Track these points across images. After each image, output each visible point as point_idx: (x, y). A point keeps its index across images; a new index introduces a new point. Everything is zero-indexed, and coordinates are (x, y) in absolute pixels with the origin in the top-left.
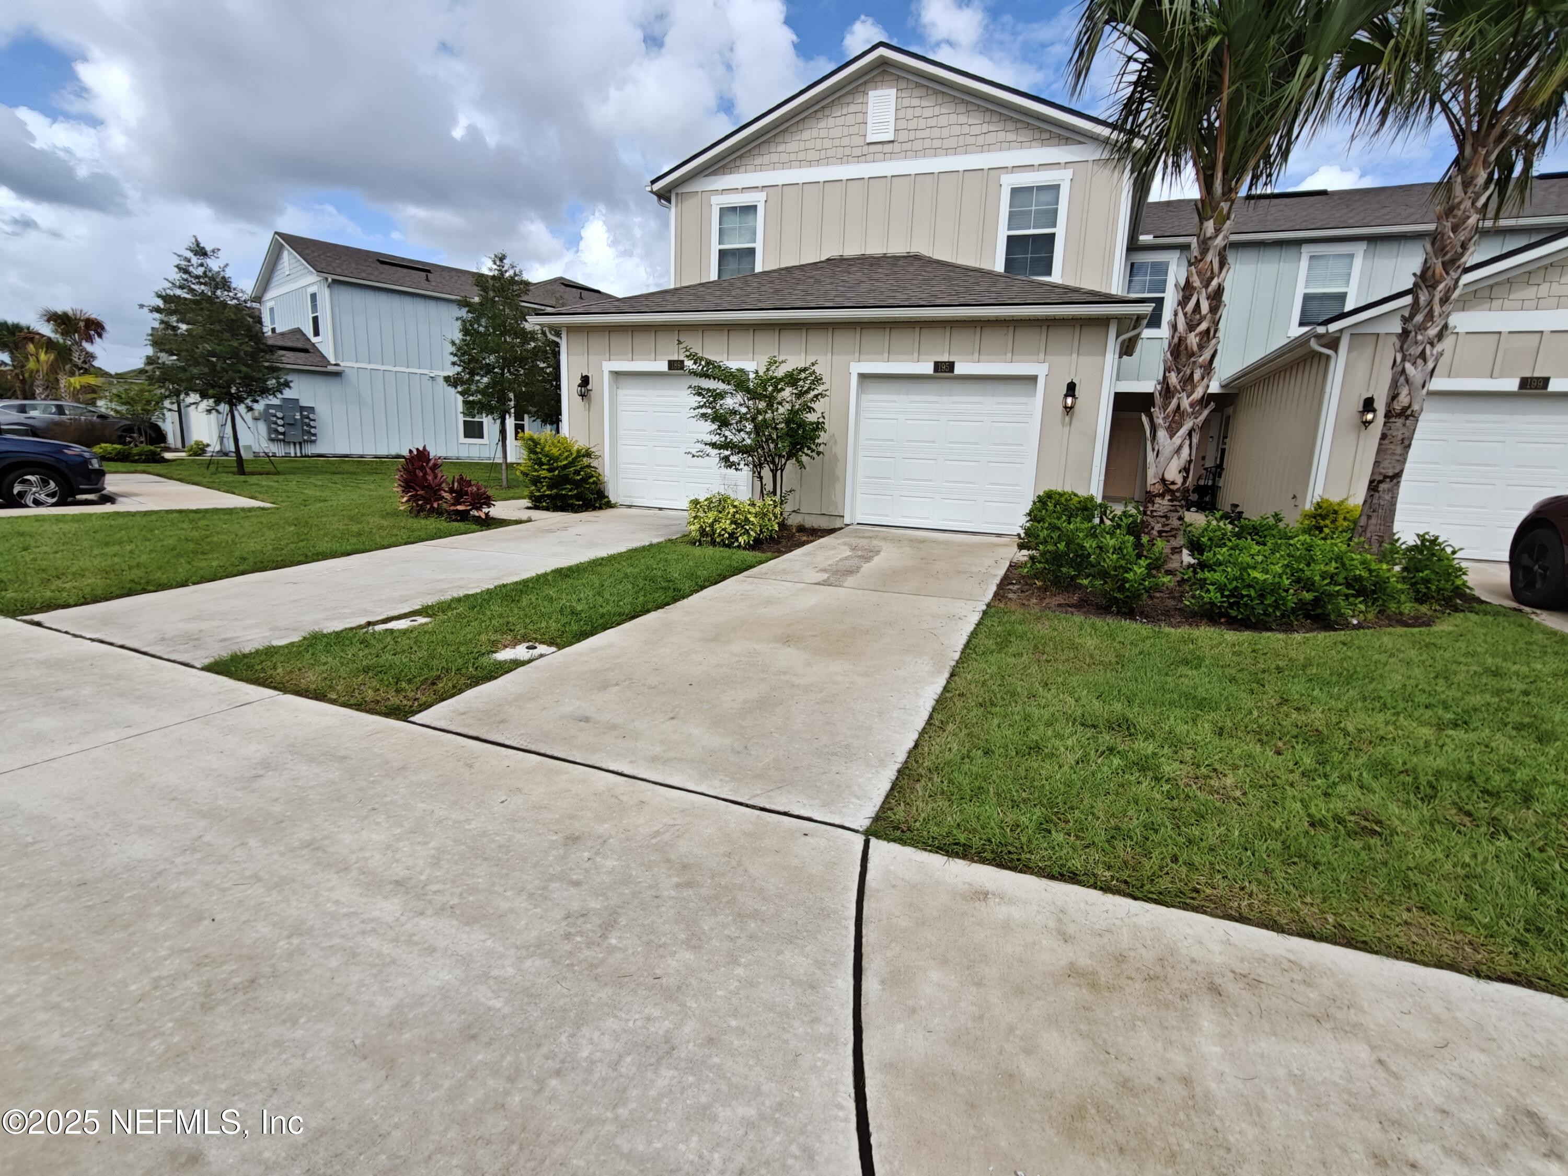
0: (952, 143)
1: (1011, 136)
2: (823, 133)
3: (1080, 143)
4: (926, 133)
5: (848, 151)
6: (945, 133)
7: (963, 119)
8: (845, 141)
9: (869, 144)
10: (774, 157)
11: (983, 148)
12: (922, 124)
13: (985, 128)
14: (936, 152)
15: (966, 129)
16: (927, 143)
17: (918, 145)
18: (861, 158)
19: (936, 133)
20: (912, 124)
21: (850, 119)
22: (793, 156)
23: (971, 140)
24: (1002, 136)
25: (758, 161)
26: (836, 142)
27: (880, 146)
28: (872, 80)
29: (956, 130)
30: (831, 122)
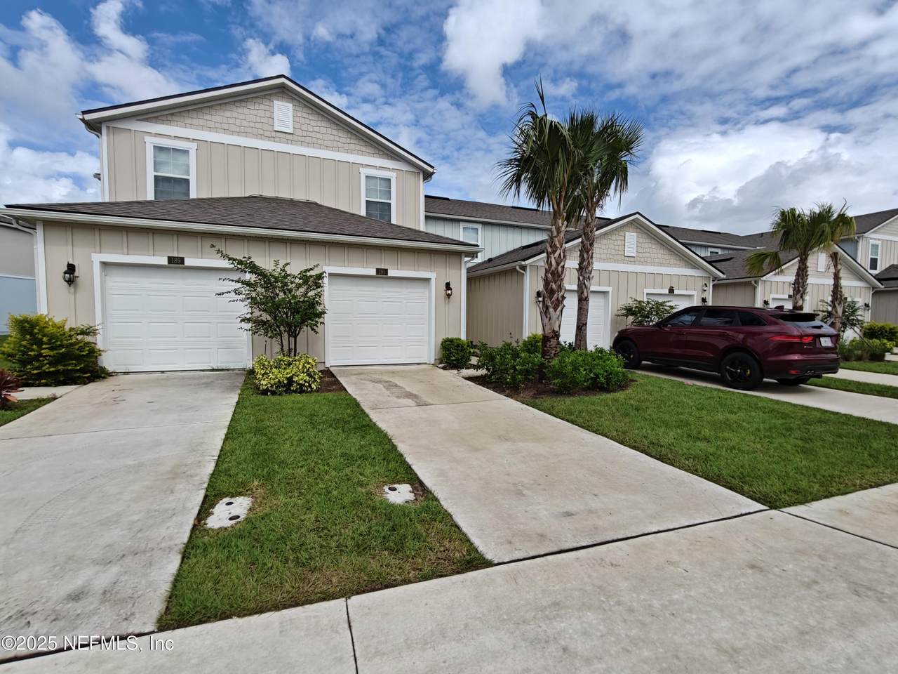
0: (330, 144)
1: (363, 148)
2: (242, 116)
3: (398, 161)
4: (313, 135)
5: (261, 132)
6: (325, 137)
7: (335, 132)
8: (259, 126)
9: (276, 131)
10: (202, 122)
11: (348, 151)
12: (310, 129)
13: (348, 141)
14: (320, 146)
15: (337, 138)
16: (315, 141)
17: (308, 140)
18: (270, 138)
19: (319, 136)
20: (305, 127)
21: (261, 113)
22: (217, 125)
23: (340, 145)
24: (358, 147)
25: (189, 121)
26: (252, 125)
27: (284, 134)
28: (275, 94)
29: (332, 137)
30: (247, 111)
